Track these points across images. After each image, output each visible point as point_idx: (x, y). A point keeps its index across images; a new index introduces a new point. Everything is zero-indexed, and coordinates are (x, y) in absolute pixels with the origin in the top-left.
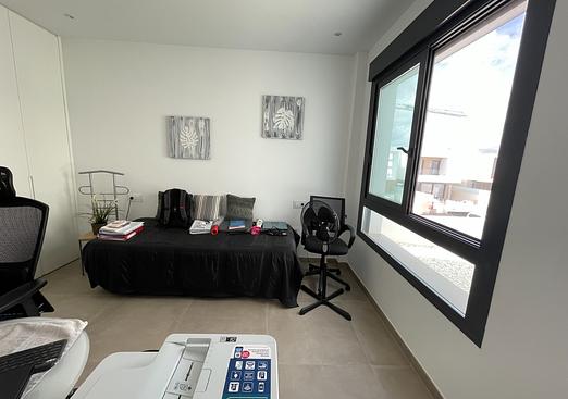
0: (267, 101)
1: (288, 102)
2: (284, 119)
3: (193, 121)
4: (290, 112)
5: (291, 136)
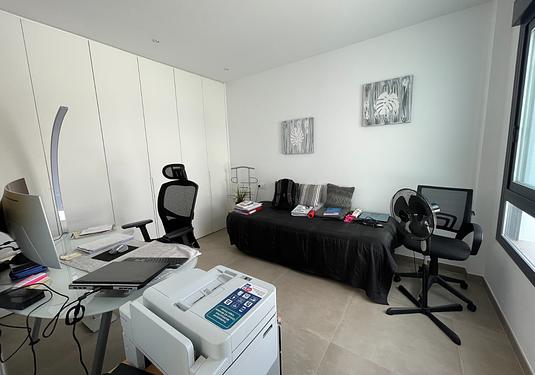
0: (367, 90)
1: (392, 85)
3: (300, 122)
4: (394, 95)
5: (396, 121)
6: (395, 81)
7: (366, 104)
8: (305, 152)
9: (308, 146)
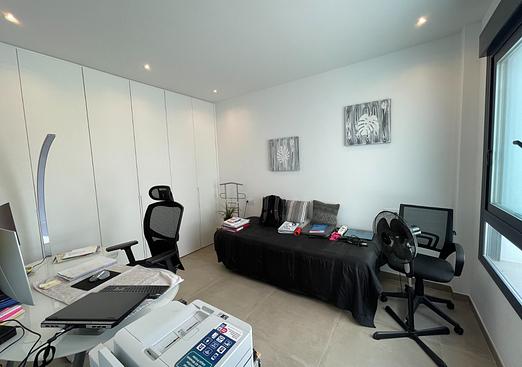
0: (348, 112)
1: (372, 108)
2: (368, 124)
3: (286, 141)
4: (374, 117)
5: (377, 141)
6: (375, 104)
7: (348, 125)
8: (291, 170)
9: (294, 163)
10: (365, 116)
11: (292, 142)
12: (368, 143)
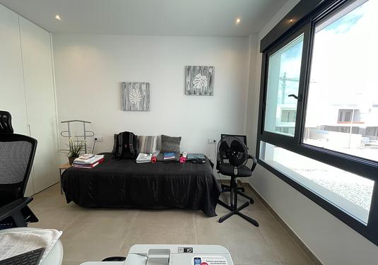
1: (203, 70)
2: (201, 81)
3: (138, 85)
4: (205, 77)
5: (206, 93)
6: (205, 68)
7: (188, 80)
8: (143, 111)
9: (145, 105)
10: (199, 75)
11: (144, 87)
12: (200, 94)
